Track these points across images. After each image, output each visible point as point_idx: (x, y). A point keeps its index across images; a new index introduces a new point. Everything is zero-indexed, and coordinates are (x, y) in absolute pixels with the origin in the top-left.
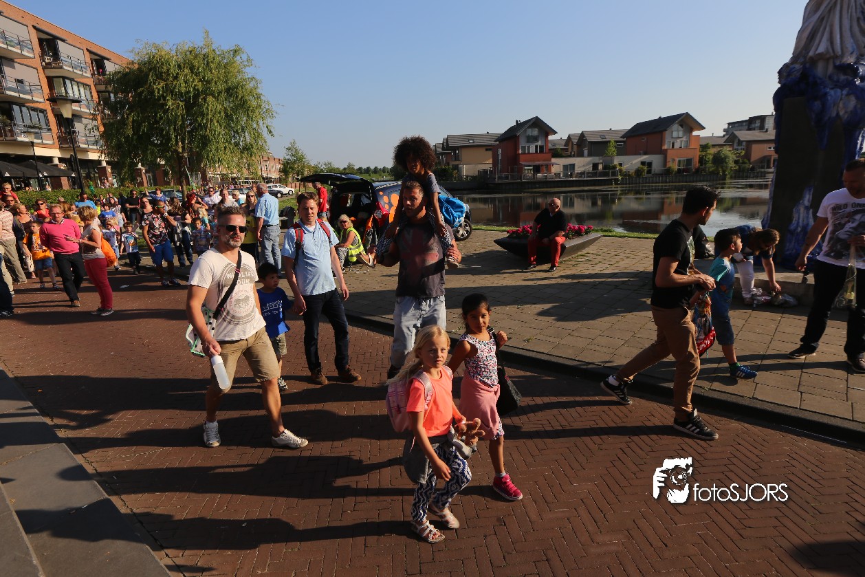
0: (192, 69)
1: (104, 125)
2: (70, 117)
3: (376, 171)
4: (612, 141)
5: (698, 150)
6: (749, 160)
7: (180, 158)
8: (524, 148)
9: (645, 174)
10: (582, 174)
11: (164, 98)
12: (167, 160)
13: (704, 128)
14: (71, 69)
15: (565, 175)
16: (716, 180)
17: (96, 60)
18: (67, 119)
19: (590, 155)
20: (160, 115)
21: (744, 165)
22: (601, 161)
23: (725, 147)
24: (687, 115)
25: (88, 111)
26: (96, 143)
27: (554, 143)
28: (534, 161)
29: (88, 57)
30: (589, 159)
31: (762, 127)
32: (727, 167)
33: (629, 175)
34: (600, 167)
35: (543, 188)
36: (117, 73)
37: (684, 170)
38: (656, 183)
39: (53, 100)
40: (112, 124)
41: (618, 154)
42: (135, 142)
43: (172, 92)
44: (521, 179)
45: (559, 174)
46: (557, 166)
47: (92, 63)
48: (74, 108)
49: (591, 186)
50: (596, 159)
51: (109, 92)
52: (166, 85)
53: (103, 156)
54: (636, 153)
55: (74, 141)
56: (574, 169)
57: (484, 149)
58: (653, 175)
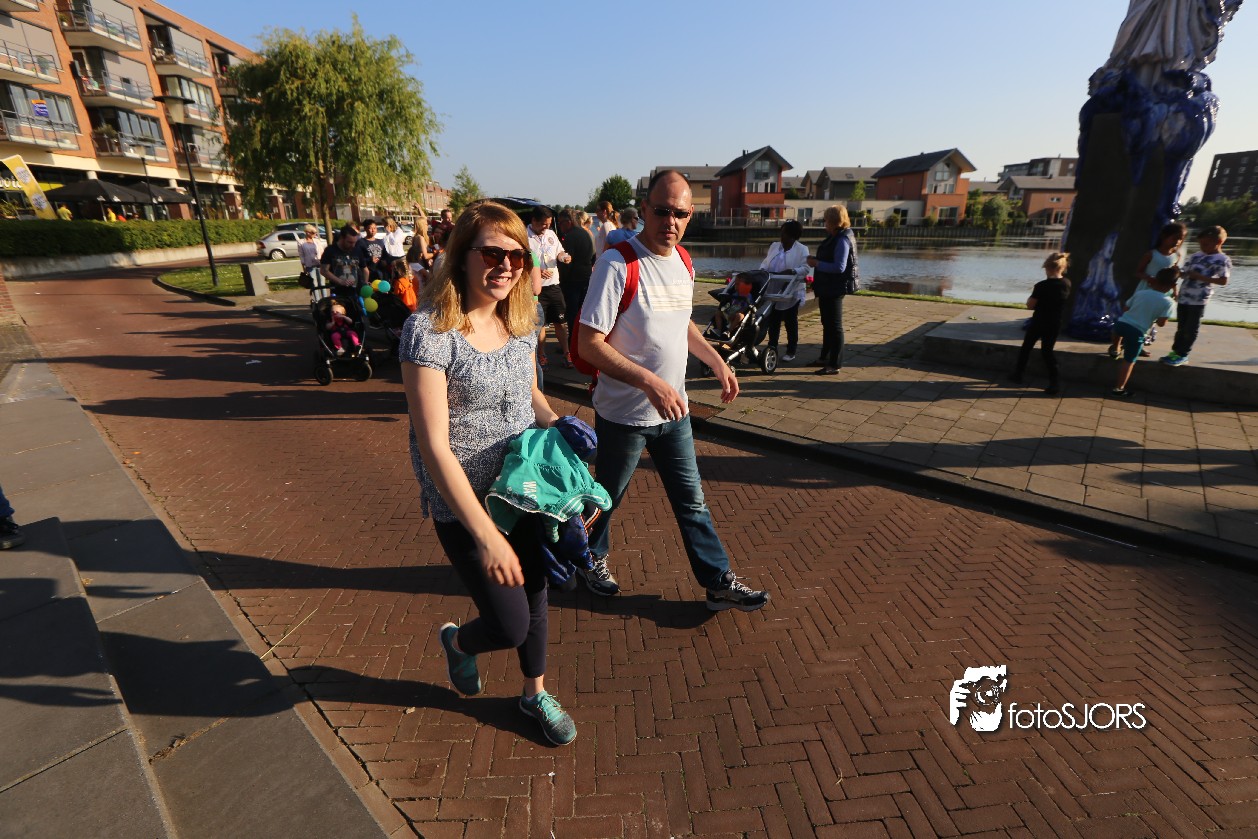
0: (334, 65)
1: (228, 135)
2: (186, 125)
4: (861, 181)
5: (966, 197)
6: (1026, 213)
7: (321, 181)
8: (751, 185)
9: (898, 225)
11: (300, 103)
13: (976, 170)
14: (186, 66)
17: (218, 55)
19: (829, 198)
20: (295, 124)
21: (1018, 220)
23: (998, 195)
24: (956, 152)
26: (222, 162)
28: (763, 203)
29: (208, 51)
31: (1045, 173)
32: (998, 220)
33: (878, 225)
36: (241, 69)
37: (947, 222)
38: (911, 236)
41: (867, 198)
42: (264, 158)
43: (309, 94)
44: (745, 225)
46: (791, 210)
47: (213, 58)
52: (302, 85)
53: (232, 179)
54: (890, 197)
55: (194, 159)
56: (811, 215)
57: (701, 186)
58: (908, 226)
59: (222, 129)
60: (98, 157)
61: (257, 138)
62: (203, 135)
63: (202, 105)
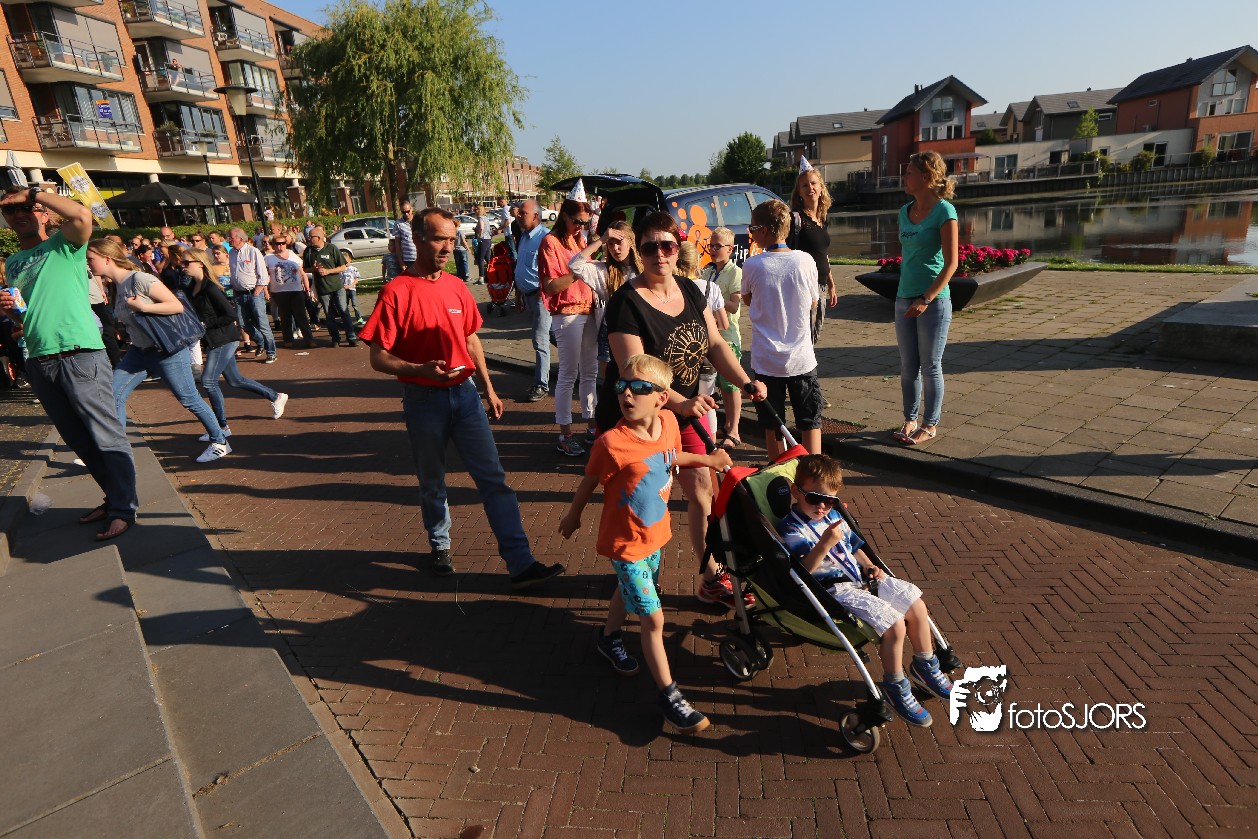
0: (404, 32)
1: (290, 125)
4: (1091, 111)
7: (392, 169)
8: (926, 131)
9: (1151, 166)
10: (1030, 171)
11: (367, 78)
14: (250, 49)
15: (999, 175)
17: (282, 33)
19: (1046, 138)
20: (362, 105)
22: (1067, 147)
24: (1248, 50)
25: (273, 107)
27: (981, 120)
29: (273, 28)
30: (1049, 145)
33: (1119, 170)
34: (1065, 158)
36: (306, 47)
37: (1231, 155)
38: (1172, 181)
41: (1101, 134)
42: (329, 147)
43: (377, 68)
45: (988, 173)
46: (986, 159)
47: (277, 37)
49: (1046, 191)
50: (1057, 145)
51: (300, 79)
52: (370, 58)
53: (295, 171)
54: (1138, 129)
55: (257, 152)
56: (1015, 164)
57: (858, 138)
58: (1167, 166)
59: (286, 116)
60: (161, 159)
61: (322, 125)
62: (266, 126)
63: (265, 89)
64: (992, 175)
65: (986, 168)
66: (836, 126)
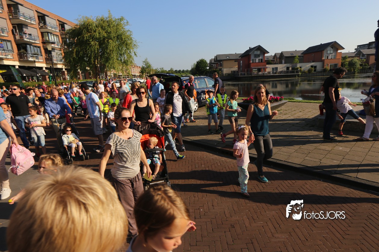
0: (102, 28)
1: (64, 53)
2: (51, 50)
3: (183, 71)
5: (341, 59)
6: (368, 64)
7: (96, 67)
8: (253, 60)
10: (281, 72)
11: (89, 41)
12: (90, 68)
13: (344, 49)
14: (51, 29)
15: (273, 73)
16: (350, 74)
17: (61, 24)
18: (50, 51)
20: (88, 48)
21: (364, 67)
22: (291, 66)
23: (355, 58)
24: (335, 42)
25: (57, 47)
26: (61, 61)
27: (267, 57)
28: (258, 66)
29: (58, 23)
30: (285, 65)
32: (356, 68)
33: (305, 72)
34: (290, 69)
35: (262, 79)
36: (69, 30)
37: (333, 70)
38: (318, 76)
39: (44, 43)
40: (68, 52)
41: (300, 62)
42: (77, 60)
43: (93, 38)
44: (251, 75)
45: (270, 72)
47: (59, 26)
48: (52, 46)
49: (286, 78)
50: (288, 65)
51: (66, 38)
52: (90, 35)
53: (64, 66)
55: (52, 60)
56: (277, 70)
57: (234, 61)
58: (317, 72)
60: (19, 61)
61: (74, 54)
62: (55, 52)
63: (55, 41)
64: (271, 73)
65: (269, 71)
66: (228, 57)
